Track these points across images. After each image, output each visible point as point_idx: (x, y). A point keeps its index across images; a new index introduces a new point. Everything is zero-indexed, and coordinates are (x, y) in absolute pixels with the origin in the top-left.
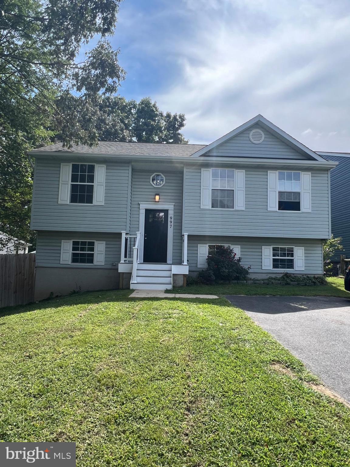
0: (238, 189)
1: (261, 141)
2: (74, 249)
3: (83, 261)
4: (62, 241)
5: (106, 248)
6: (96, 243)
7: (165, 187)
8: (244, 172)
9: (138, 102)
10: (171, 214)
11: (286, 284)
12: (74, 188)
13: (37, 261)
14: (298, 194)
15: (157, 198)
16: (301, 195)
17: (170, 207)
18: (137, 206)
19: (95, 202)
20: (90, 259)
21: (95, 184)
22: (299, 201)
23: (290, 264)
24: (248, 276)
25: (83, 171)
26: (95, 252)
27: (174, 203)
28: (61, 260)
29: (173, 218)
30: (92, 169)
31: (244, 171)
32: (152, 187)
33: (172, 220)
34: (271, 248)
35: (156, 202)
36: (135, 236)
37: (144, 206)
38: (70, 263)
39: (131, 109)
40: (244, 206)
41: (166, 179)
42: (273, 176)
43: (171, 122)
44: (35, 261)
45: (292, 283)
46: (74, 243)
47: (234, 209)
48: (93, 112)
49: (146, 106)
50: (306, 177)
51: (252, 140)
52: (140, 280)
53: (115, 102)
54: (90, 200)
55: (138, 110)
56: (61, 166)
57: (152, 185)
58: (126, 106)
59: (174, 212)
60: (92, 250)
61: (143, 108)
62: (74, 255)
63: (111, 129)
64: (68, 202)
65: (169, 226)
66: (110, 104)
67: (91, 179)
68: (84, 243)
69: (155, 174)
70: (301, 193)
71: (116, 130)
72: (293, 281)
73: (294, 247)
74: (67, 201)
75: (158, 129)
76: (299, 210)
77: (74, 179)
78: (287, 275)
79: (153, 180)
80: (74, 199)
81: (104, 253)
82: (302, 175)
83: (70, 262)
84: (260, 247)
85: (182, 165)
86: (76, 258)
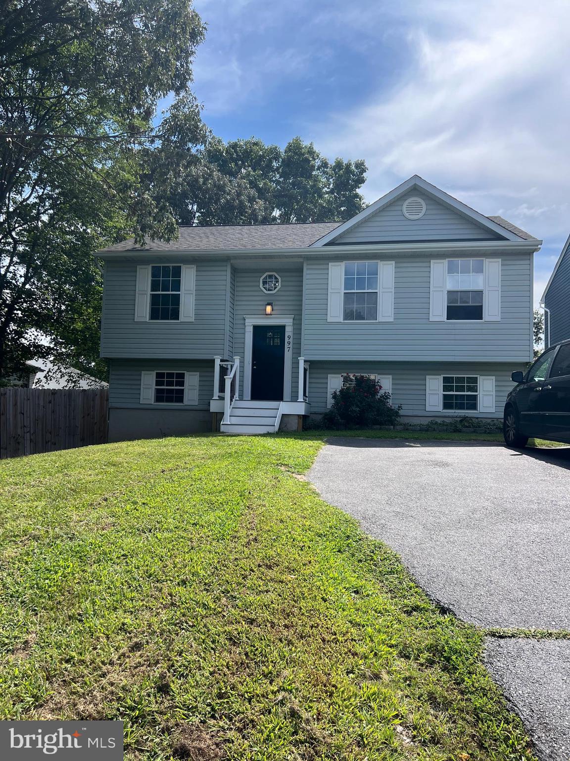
0: (384, 290)
1: (421, 215)
2: (158, 383)
3: (169, 400)
4: (143, 372)
5: (199, 381)
6: (187, 375)
7: (280, 293)
8: (394, 265)
9: (282, 148)
10: (289, 331)
11: (454, 432)
12: (155, 299)
13: (111, 400)
14: (479, 294)
15: (269, 309)
16: (484, 295)
17: (287, 321)
18: (242, 322)
19: (182, 318)
20: (179, 396)
21: (182, 293)
22: (481, 304)
23: (472, 403)
24: (398, 419)
25: (166, 274)
26: (186, 387)
27: (293, 316)
28: (141, 398)
29: (292, 337)
30: (177, 272)
31: (393, 262)
32: (262, 294)
33: (291, 340)
34: (441, 378)
35: (266, 315)
36: (233, 363)
37: (252, 321)
38: (153, 403)
39: (270, 161)
40: (393, 316)
41: (282, 281)
42: (438, 268)
43: (340, 176)
44: (107, 400)
45: (464, 429)
46: (159, 375)
47: (377, 321)
48: (207, 174)
49: (296, 153)
50: (493, 267)
51: (407, 215)
52: (235, 420)
53: (246, 151)
54: (175, 315)
55: (283, 161)
56: (138, 269)
57: (263, 291)
58: (262, 157)
59: (294, 329)
60: (182, 384)
61: (289, 158)
62: (158, 391)
63: (234, 200)
64: (147, 319)
65: (286, 349)
66: (237, 155)
67: (177, 286)
68: (170, 375)
69: (267, 274)
70: (484, 292)
71: (241, 202)
72: (467, 427)
73: (478, 376)
74: (146, 317)
75: (315, 193)
76: (481, 318)
77: (155, 286)
78: (464, 419)
79: (264, 283)
80: (154, 315)
81: (197, 388)
82: (487, 263)
83: (152, 401)
84: (423, 377)
85: (301, 260)
86: (160, 396)
